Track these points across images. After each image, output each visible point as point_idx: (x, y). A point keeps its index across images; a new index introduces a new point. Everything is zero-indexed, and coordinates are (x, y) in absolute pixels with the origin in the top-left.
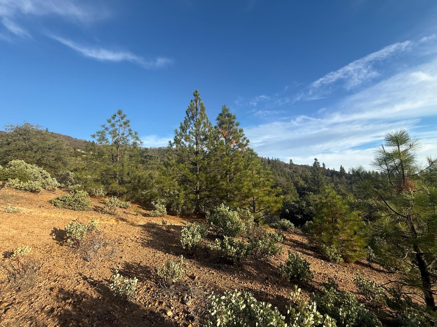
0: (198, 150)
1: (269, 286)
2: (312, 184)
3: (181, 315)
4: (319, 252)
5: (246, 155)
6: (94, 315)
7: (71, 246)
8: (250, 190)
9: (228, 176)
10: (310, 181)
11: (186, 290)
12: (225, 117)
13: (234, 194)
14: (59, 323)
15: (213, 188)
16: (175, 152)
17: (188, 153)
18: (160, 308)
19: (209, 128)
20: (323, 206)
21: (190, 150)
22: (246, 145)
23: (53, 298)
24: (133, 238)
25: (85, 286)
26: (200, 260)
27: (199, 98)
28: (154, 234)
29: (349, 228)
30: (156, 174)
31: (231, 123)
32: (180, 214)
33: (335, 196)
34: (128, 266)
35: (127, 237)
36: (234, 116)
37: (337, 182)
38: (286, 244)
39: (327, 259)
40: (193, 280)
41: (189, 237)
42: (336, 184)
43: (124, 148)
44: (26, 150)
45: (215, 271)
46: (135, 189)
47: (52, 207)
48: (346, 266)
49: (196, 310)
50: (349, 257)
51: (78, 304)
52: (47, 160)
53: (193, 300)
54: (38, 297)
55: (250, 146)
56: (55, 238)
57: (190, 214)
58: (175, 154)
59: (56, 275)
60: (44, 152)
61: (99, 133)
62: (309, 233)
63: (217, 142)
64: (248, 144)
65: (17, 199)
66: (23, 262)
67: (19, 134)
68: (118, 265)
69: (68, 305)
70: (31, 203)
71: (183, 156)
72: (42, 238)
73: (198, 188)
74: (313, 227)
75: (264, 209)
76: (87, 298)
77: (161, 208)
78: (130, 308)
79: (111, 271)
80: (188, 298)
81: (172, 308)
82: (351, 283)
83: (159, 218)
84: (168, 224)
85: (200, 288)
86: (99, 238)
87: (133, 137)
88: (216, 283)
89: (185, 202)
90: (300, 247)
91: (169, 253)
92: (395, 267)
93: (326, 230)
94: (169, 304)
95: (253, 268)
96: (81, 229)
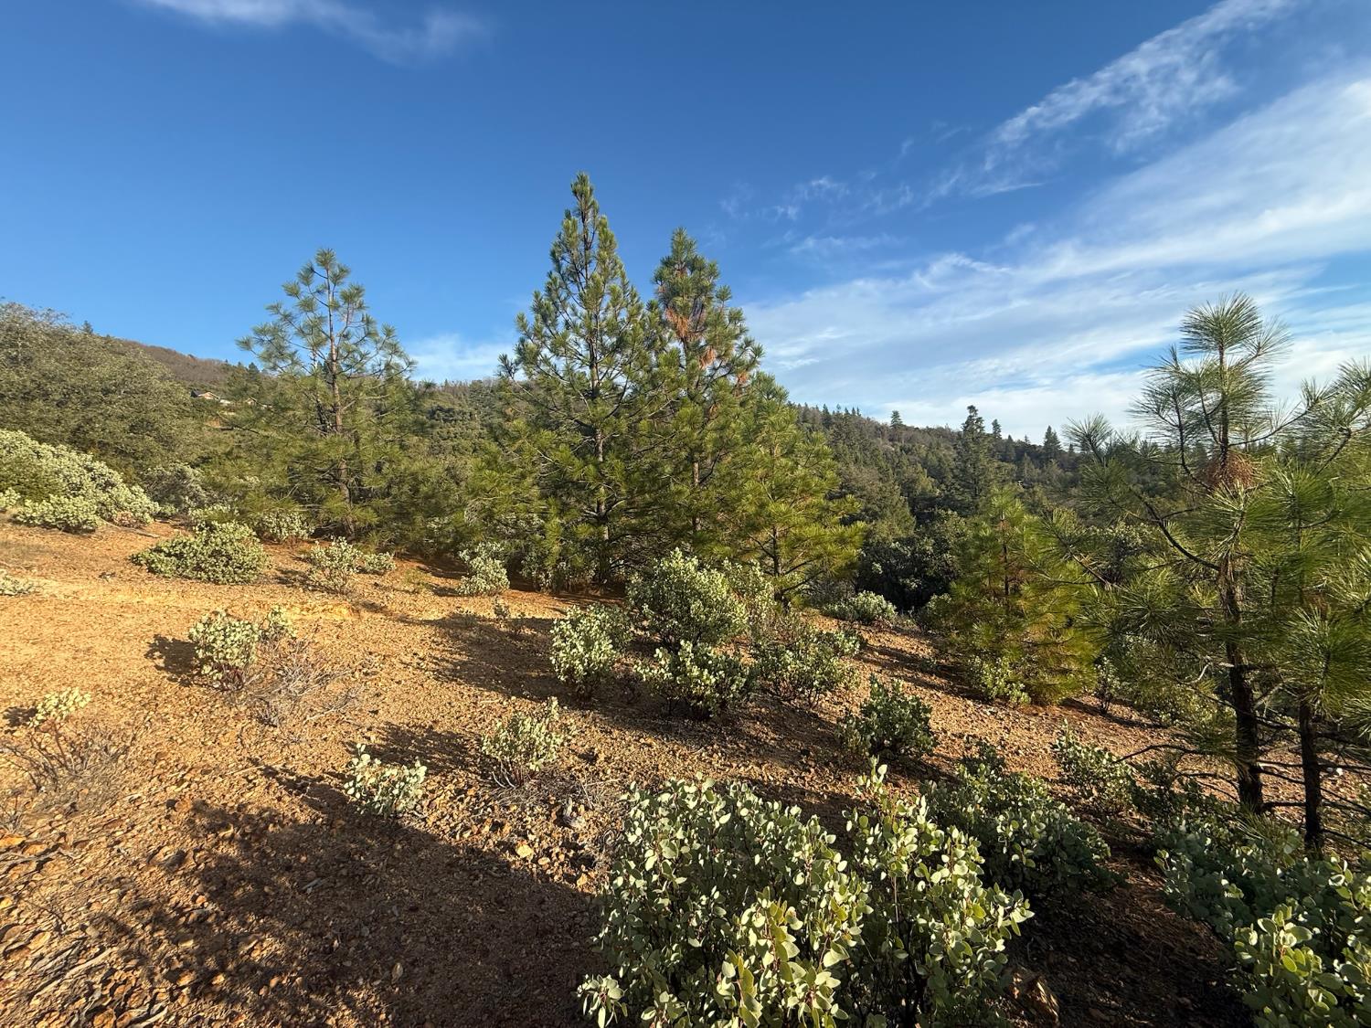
0: (596, 382)
1: (810, 772)
2: (956, 486)
3: (557, 855)
4: (962, 680)
5: (752, 398)
6: (305, 866)
7: (217, 686)
8: (762, 505)
9: (696, 465)
10: (950, 476)
11: (572, 790)
12: (682, 271)
13: (715, 522)
14: (205, 889)
15: (649, 505)
16: (522, 394)
17: (566, 393)
18: (496, 838)
19: (630, 308)
20: (981, 548)
21: (571, 385)
22: (753, 363)
23: (178, 829)
24: (407, 659)
25: (271, 792)
26: (610, 711)
27: (593, 203)
28: (471, 645)
29: (1053, 609)
30: (469, 466)
31: (703, 290)
32: (551, 587)
33: (1021, 518)
34: (396, 734)
35: (389, 656)
36: (712, 266)
37: (1031, 480)
38: (867, 661)
39: (982, 697)
40: (591, 764)
41: (575, 646)
42: (1029, 485)
43: (355, 383)
44: (27, 397)
45: (656, 739)
46: (403, 515)
47: (143, 575)
48: (1036, 715)
49: (599, 842)
50: (1044, 691)
51: (256, 841)
52: (103, 430)
53: (590, 814)
54: (133, 826)
55: (763, 368)
56: (163, 665)
57: (580, 584)
58: (523, 398)
59: (179, 767)
60: (88, 404)
61: (262, 332)
62: (939, 628)
63: (657, 358)
64: (758, 363)
65: (24, 555)
66: (70, 735)
68: (368, 734)
69: (226, 843)
70: (71, 566)
71: (550, 406)
72: (123, 665)
73: (603, 507)
74: (946, 611)
75: (805, 563)
76: (280, 823)
77: (489, 567)
78: (410, 844)
79: (347, 750)
80: (577, 811)
81: (531, 837)
82: (1043, 758)
83: (488, 601)
84: (513, 616)
85: (612, 783)
86: (303, 660)
87: (380, 345)
88: (658, 770)
89: (565, 549)
90: (908, 668)
91: (520, 695)
92: (1171, 713)
93: (987, 616)
94: (523, 827)
95: (767, 725)
96: (238, 636)
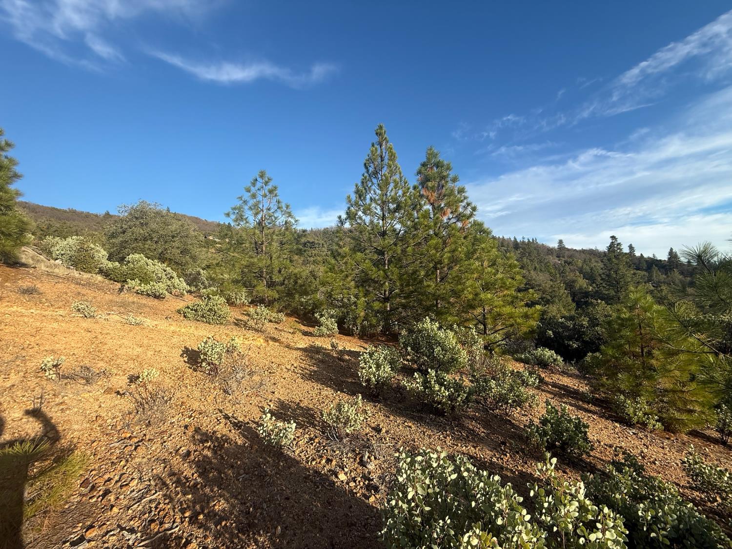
0: (385, 228)
1: (507, 456)
2: (604, 285)
3: (359, 482)
4: (611, 409)
5: (471, 234)
6: (239, 467)
7: (207, 373)
8: (477, 295)
9: (438, 271)
10: (599, 279)
11: (367, 446)
12: (431, 168)
13: (449, 303)
14: (197, 471)
15: (412, 292)
16: (348, 234)
17: (370, 234)
18: (328, 467)
19: (404, 189)
20: (622, 325)
21: (372, 230)
22: (471, 215)
23: (188, 439)
24: (289, 367)
25: (227, 427)
26: (390, 405)
27: (386, 138)
28: (319, 362)
29: (679, 368)
30: (321, 270)
31: (443, 178)
32: (359, 334)
33: (651, 307)
34: (282, 405)
35: (280, 365)
36: (448, 165)
37: (659, 282)
38: (543, 391)
39: (626, 422)
40: (378, 434)
41: (371, 368)
42: (657, 285)
43: (272, 231)
44: (145, 239)
45: (414, 424)
46: (290, 294)
47: (181, 318)
48: (668, 439)
49: (381, 478)
50: (674, 423)
51: (219, 450)
52: (171, 253)
53: (377, 462)
54: (171, 435)
55: (477, 218)
56: (187, 361)
57: (374, 334)
58: (349, 237)
59: (190, 410)
60: (166, 242)
61: (235, 209)
62: (594, 374)
63: (418, 214)
64: (474, 215)
65: (139, 307)
66: (151, 389)
67: (135, 217)
68: (270, 403)
69: (207, 449)
70: (155, 313)
71: (361, 240)
72: (172, 359)
73: (387, 293)
74: (598, 363)
75: (503, 329)
76: (230, 443)
77: (329, 323)
78: (287, 463)
79: (260, 411)
80: (370, 459)
81: (346, 470)
82: (675, 469)
83: (327, 340)
84: (340, 349)
85: (389, 446)
86: (243, 363)
87: (283, 213)
88: (415, 442)
89: (367, 314)
90: (572, 397)
91: (342, 391)
93: (628, 369)
94: (342, 463)
95: (479, 424)
96: (217, 350)
